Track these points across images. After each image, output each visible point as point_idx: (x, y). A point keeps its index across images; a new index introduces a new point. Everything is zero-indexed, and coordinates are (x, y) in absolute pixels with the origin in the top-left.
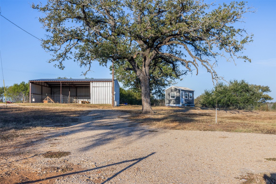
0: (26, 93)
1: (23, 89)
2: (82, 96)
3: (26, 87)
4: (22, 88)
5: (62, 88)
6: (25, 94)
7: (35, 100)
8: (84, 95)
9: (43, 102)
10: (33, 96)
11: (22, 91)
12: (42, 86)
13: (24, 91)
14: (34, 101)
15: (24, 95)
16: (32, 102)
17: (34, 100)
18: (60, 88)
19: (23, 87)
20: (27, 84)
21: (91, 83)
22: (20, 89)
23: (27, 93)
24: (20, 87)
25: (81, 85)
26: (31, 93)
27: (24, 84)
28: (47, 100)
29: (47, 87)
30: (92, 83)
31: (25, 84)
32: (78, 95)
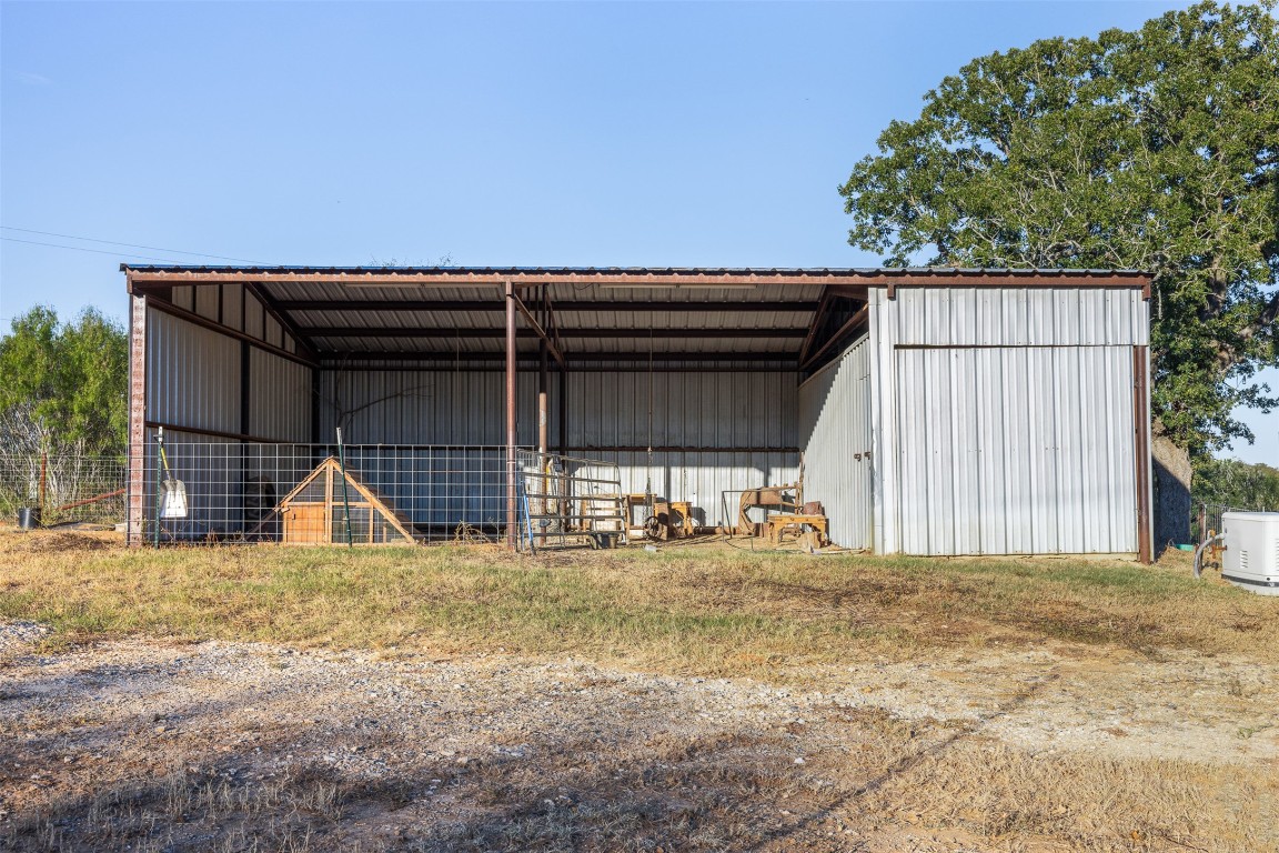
0: (66, 412)
1: (38, 376)
2: (611, 449)
3: (68, 360)
4: (25, 365)
5: (518, 370)
6: (63, 427)
7: (196, 501)
8: (625, 440)
9: (273, 531)
10: (170, 451)
11: (32, 395)
12: (246, 344)
13: (47, 394)
14: (182, 513)
15: (43, 433)
16: (161, 534)
17: (176, 505)
18: (504, 370)
19: (42, 360)
20: (70, 332)
21: (871, 299)
22: (9, 377)
23: (79, 419)
24: (16, 359)
25: (608, 343)
26: (150, 425)
27: (47, 334)
28: (317, 495)
29: (280, 352)
30: (886, 305)
31: (58, 332)
32: (573, 440)
